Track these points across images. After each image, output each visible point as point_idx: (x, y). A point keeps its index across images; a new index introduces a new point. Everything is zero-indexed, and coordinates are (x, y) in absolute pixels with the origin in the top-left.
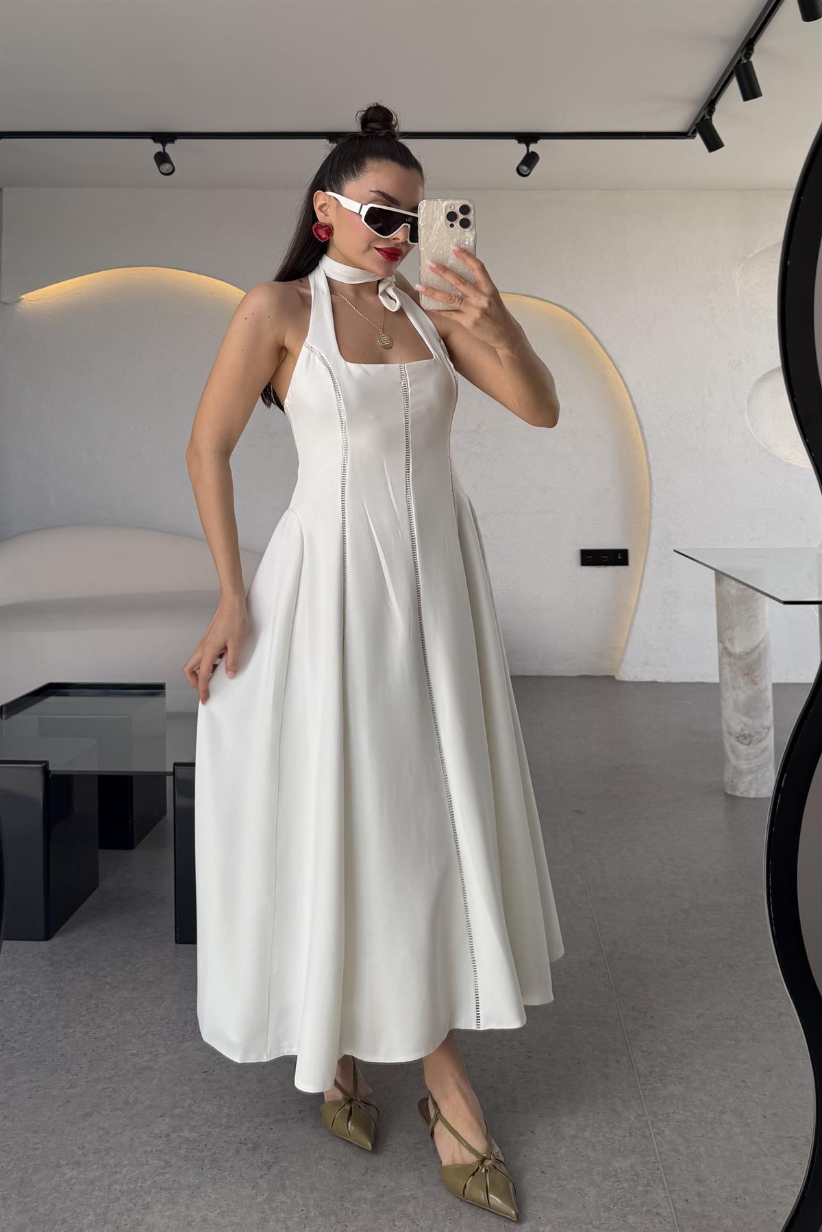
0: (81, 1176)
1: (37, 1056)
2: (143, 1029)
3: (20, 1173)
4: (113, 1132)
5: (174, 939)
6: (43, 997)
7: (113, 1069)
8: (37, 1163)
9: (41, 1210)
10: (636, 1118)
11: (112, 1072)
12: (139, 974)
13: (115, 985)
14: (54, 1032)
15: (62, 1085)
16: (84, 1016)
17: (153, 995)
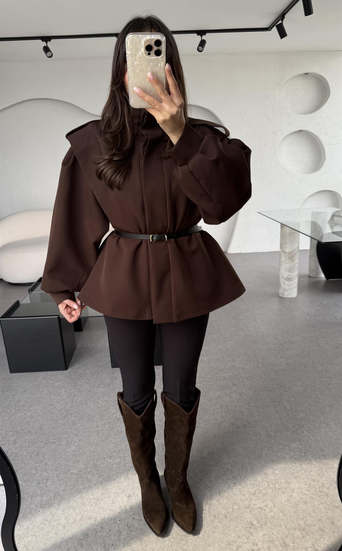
0: (114, 462)
1: (81, 416)
2: (113, 403)
3: (93, 462)
4: (118, 444)
5: (111, 366)
6: (74, 392)
7: (109, 419)
8: (97, 457)
9: (105, 476)
10: (292, 427)
11: (109, 420)
12: (103, 381)
13: (97, 386)
14: (83, 406)
15: (94, 427)
16: (91, 399)
17: (111, 389)
